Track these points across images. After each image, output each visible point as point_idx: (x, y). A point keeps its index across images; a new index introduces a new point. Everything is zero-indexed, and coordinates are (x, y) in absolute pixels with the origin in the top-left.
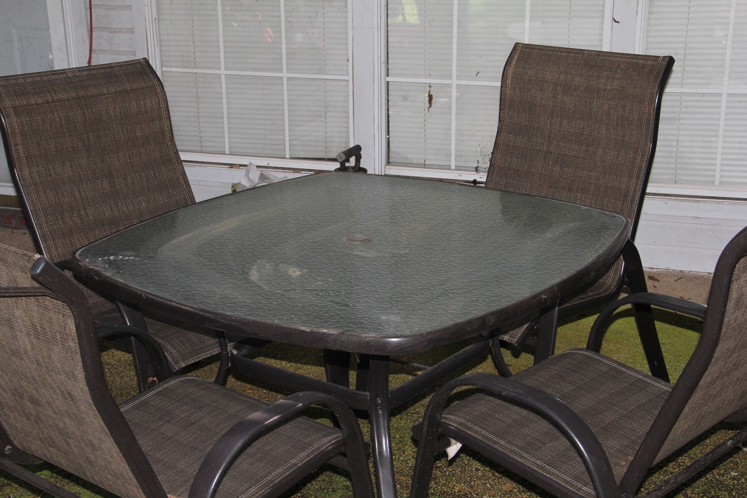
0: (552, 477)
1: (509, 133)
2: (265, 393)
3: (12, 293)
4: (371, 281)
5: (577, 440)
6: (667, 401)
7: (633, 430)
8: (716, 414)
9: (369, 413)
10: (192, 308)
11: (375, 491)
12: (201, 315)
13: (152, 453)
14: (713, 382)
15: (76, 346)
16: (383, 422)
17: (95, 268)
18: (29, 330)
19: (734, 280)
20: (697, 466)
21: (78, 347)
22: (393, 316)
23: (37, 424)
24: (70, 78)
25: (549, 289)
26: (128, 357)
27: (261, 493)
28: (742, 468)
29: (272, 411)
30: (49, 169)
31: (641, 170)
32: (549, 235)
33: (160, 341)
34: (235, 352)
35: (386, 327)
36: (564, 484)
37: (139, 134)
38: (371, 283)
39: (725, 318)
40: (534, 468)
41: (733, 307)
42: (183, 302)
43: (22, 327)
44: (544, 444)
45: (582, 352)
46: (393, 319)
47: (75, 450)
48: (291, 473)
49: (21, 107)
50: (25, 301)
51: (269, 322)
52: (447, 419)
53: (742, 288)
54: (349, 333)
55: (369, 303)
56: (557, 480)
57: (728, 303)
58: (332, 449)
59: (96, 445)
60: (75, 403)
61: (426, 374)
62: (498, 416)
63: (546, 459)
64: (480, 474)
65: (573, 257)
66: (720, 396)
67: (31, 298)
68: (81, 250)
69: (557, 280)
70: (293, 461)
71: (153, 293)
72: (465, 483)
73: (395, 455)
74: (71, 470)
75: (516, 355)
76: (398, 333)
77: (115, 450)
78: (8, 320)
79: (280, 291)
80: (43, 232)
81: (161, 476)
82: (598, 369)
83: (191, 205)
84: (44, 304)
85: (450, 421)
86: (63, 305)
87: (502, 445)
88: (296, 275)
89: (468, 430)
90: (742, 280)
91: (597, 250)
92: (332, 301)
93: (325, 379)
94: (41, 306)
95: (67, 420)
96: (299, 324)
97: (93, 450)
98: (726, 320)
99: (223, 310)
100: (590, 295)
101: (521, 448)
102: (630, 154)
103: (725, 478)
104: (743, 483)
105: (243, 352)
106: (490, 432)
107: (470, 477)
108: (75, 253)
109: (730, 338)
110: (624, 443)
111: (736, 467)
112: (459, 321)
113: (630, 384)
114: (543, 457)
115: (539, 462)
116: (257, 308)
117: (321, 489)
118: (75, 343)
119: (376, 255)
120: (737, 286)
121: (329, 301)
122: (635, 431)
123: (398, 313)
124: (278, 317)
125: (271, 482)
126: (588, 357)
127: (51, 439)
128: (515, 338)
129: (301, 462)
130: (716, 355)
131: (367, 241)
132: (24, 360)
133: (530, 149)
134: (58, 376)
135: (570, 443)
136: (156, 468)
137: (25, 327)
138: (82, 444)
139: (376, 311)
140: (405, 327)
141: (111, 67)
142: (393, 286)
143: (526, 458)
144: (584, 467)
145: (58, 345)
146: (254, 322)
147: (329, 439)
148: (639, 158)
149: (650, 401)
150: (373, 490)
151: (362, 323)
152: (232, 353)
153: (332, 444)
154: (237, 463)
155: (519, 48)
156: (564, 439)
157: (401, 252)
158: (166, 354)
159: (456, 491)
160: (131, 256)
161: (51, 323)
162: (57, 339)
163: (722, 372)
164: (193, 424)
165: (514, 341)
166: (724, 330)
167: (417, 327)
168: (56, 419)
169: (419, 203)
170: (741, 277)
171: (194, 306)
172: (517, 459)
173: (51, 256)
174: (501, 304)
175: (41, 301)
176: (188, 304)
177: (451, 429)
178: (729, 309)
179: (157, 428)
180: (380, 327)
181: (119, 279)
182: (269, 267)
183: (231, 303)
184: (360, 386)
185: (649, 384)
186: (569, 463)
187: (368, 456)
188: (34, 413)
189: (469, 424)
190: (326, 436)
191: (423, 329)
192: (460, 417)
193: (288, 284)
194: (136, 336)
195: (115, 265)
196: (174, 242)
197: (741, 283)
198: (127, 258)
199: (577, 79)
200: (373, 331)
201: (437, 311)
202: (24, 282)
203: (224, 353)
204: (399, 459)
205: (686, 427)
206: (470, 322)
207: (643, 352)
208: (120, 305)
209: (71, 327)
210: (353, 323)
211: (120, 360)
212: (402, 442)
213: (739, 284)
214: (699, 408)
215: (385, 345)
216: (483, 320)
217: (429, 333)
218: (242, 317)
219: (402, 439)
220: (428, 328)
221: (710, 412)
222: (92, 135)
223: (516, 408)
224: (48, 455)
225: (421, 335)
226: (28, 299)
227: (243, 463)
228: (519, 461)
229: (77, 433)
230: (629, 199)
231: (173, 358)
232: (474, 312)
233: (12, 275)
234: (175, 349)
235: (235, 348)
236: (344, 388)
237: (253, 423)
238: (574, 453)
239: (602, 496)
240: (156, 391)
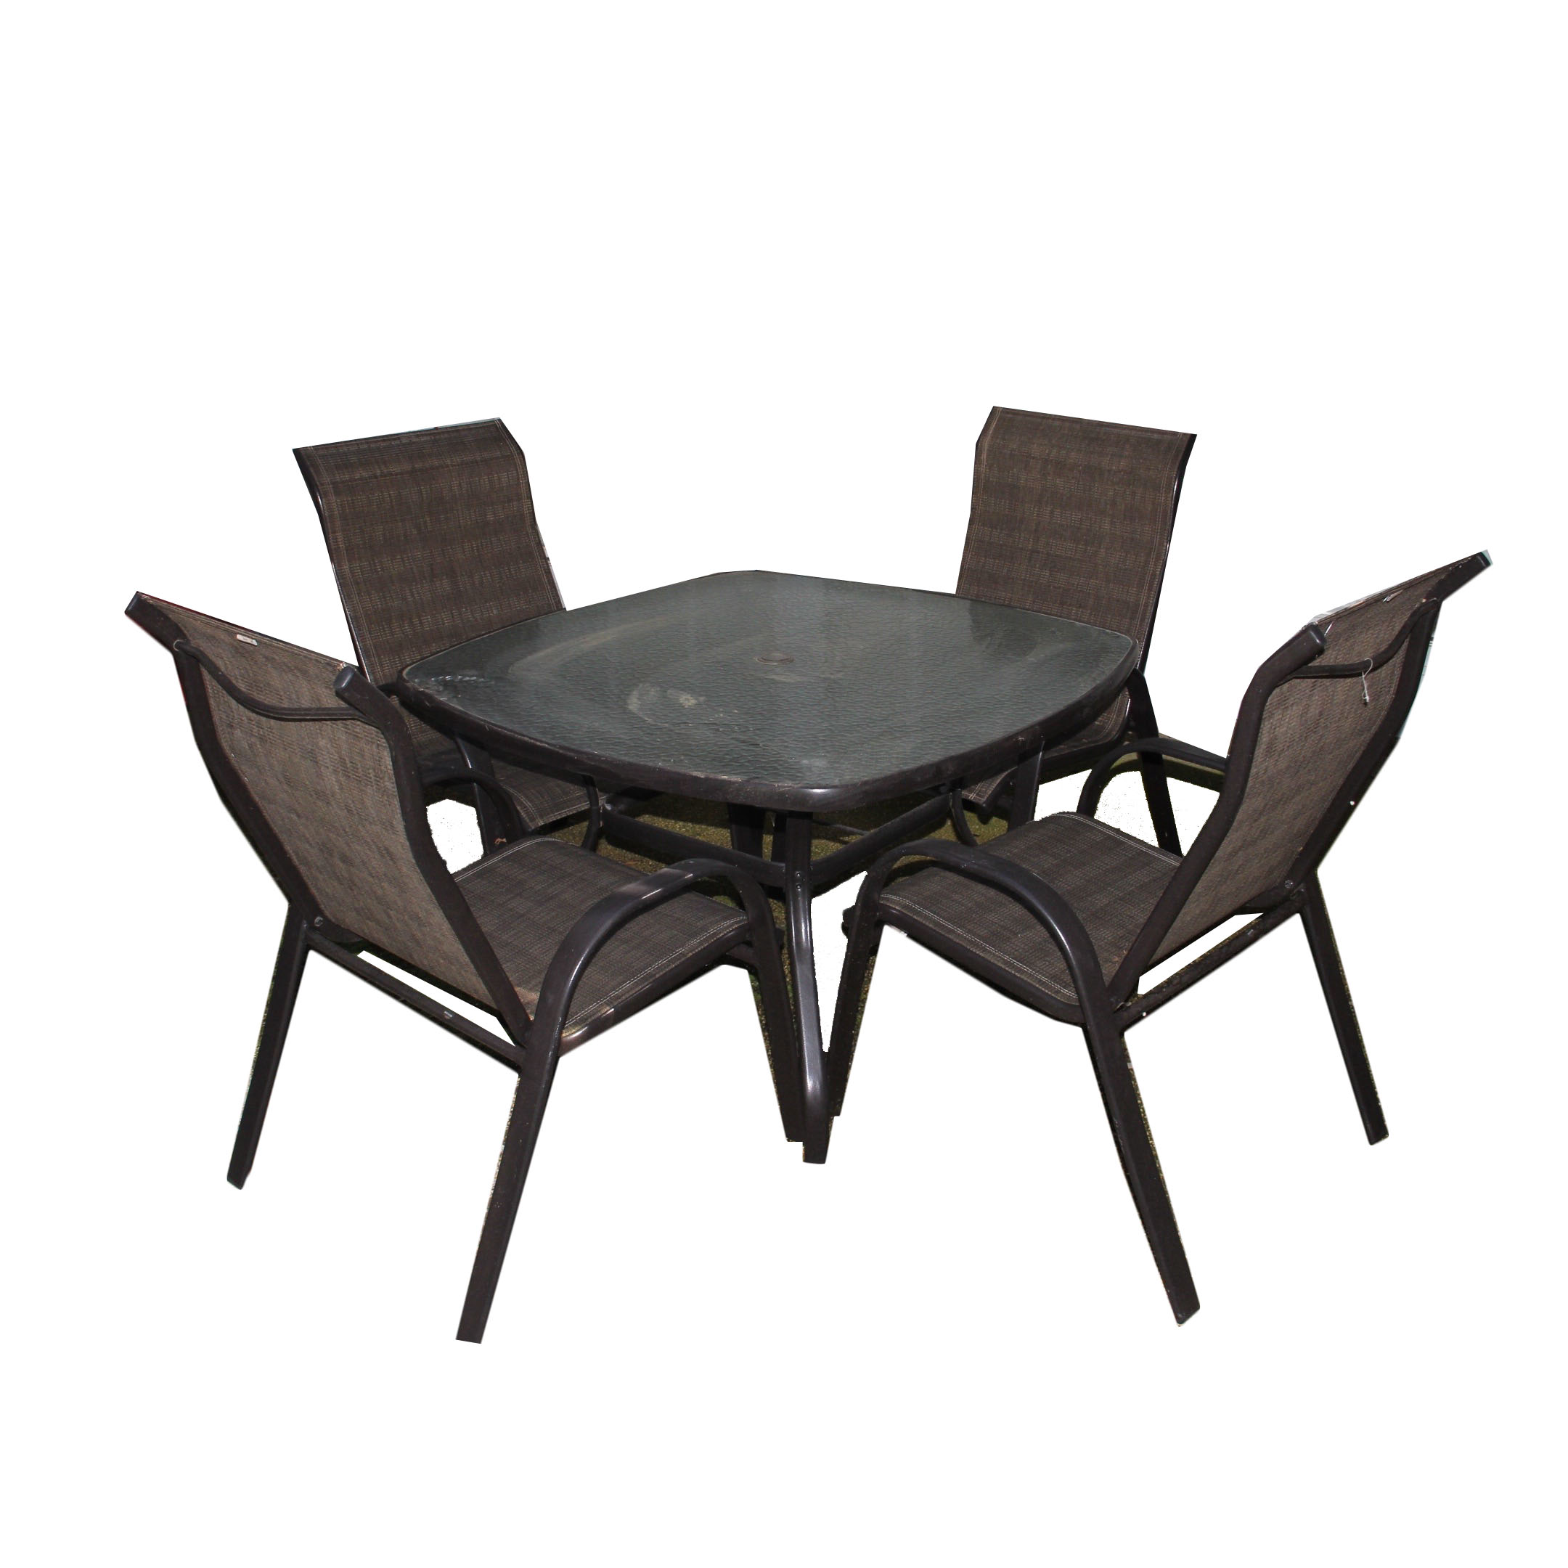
0: (1022, 977)
1: (984, 525)
2: (651, 865)
3: (314, 715)
4: (790, 714)
6: (1174, 878)
7: (1131, 917)
9: (784, 890)
10: (548, 744)
12: (561, 754)
13: (497, 935)
14: (1234, 853)
15: (393, 788)
16: (802, 903)
17: (427, 691)
18: (337, 766)
19: (1265, 718)
20: (1208, 962)
21: (396, 789)
22: (817, 760)
23: (351, 889)
24: (404, 445)
25: (1027, 729)
27: (637, 989)
29: (653, 883)
30: (374, 563)
31: (1154, 579)
32: (1031, 658)
33: (511, 790)
34: (609, 807)
35: (808, 774)
36: (1037, 986)
37: (491, 518)
38: (791, 716)
39: (1253, 768)
40: (1000, 964)
41: (1262, 754)
42: (538, 736)
43: (328, 761)
44: (1016, 934)
45: (1072, 816)
46: (817, 764)
47: (398, 925)
49: (343, 482)
50: (331, 726)
51: (650, 764)
52: (887, 899)
53: (1275, 729)
54: (757, 781)
55: (786, 742)
56: (1029, 980)
57: (1257, 748)
58: (733, 935)
59: (423, 918)
60: (395, 863)
61: (863, 841)
62: (955, 897)
63: (1016, 953)
65: (1062, 688)
66: (1242, 873)
67: (339, 722)
68: (409, 668)
69: (1040, 717)
70: (681, 950)
71: (498, 724)
75: (984, 820)
76: (823, 783)
77: (446, 926)
78: (312, 752)
79: (666, 725)
80: (365, 646)
81: (508, 964)
82: (1090, 838)
83: (555, 611)
84: (354, 731)
85: (891, 903)
86: (377, 732)
88: (690, 704)
90: (1276, 718)
91: (1095, 679)
92: (737, 740)
93: (729, 847)
94: (350, 734)
95: (385, 885)
96: (690, 768)
97: (419, 925)
98: (1253, 771)
99: (590, 747)
100: (1084, 741)
102: (1141, 556)
105: (619, 808)
108: (403, 669)
109: (1257, 795)
110: (1119, 933)
112: (905, 768)
113: (1131, 858)
114: (1013, 951)
115: (1006, 957)
116: (635, 746)
118: (393, 783)
119: (799, 680)
120: (1269, 726)
121: (732, 738)
122: (1134, 919)
123: (825, 756)
124: (663, 758)
125: (651, 975)
126: (1080, 822)
128: (983, 797)
129: (691, 952)
130: (1239, 817)
131: (788, 661)
132: (332, 806)
133: (1011, 547)
134: (373, 826)
135: (1049, 933)
136: (500, 953)
137: (332, 762)
138: (406, 917)
139: (795, 753)
140: (832, 774)
141: (457, 431)
142: (819, 721)
143: (989, 952)
144: (1065, 964)
145: (372, 786)
146: (630, 764)
147: (729, 922)
148: (1152, 563)
151: (775, 768)
152: (604, 808)
153: (733, 930)
154: (604, 950)
155: (998, 414)
156: (1041, 928)
157: (832, 677)
158: (519, 808)
160: (473, 676)
161: (363, 756)
162: (371, 778)
163: (1245, 840)
164: (550, 898)
165: (982, 801)
166: (1250, 784)
167: (848, 775)
168: (373, 884)
169: (859, 614)
170: (1274, 714)
171: (553, 742)
172: (978, 953)
173: (375, 677)
174: (963, 747)
175: (350, 727)
176: (544, 739)
177: (893, 913)
178: (1258, 756)
179: (504, 903)
180: (799, 775)
181: (456, 705)
182: (653, 692)
183: (602, 739)
184: (778, 854)
185: (1155, 858)
186: (1046, 959)
187: (781, 947)
190: (726, 919)
191: (857, 777)
192: (905, 898)
193: (679, 716)
194: (480, 783)
195: (451, 687)
196: (530, 658)
197: (1274, 723)
198: (468, 678)
199: (1073, 455)
200: (790, 779)
201: (876, 755)
202: (329, 701)
203: (594, 808)
205: (1198, 912)
206: (920, 770)
208: (459, 741)
209: (388, 762)
210: (762, 768)
213: (1272, 723)
215: (805, 799)
216: (937, 768)
217: (866, 783)
218: (615, 757)
220: (863, 776)
221: (1228, 894)
222: (431, 520)
223: (981, 888)
225: (854, 785)
226: (334, 724)
227: (614, 950)
228: (980, 956)
229: (399, 903)
230: (1139, 616)
231: (528, 813)
232: (926, 756)
233: (315, 692)
234: (531, 801)
235: (608, 802)
236: (754, 857)
237: (626, 897)
238: (1052, 947)
239: (1085, 999)
240: (504, 855)
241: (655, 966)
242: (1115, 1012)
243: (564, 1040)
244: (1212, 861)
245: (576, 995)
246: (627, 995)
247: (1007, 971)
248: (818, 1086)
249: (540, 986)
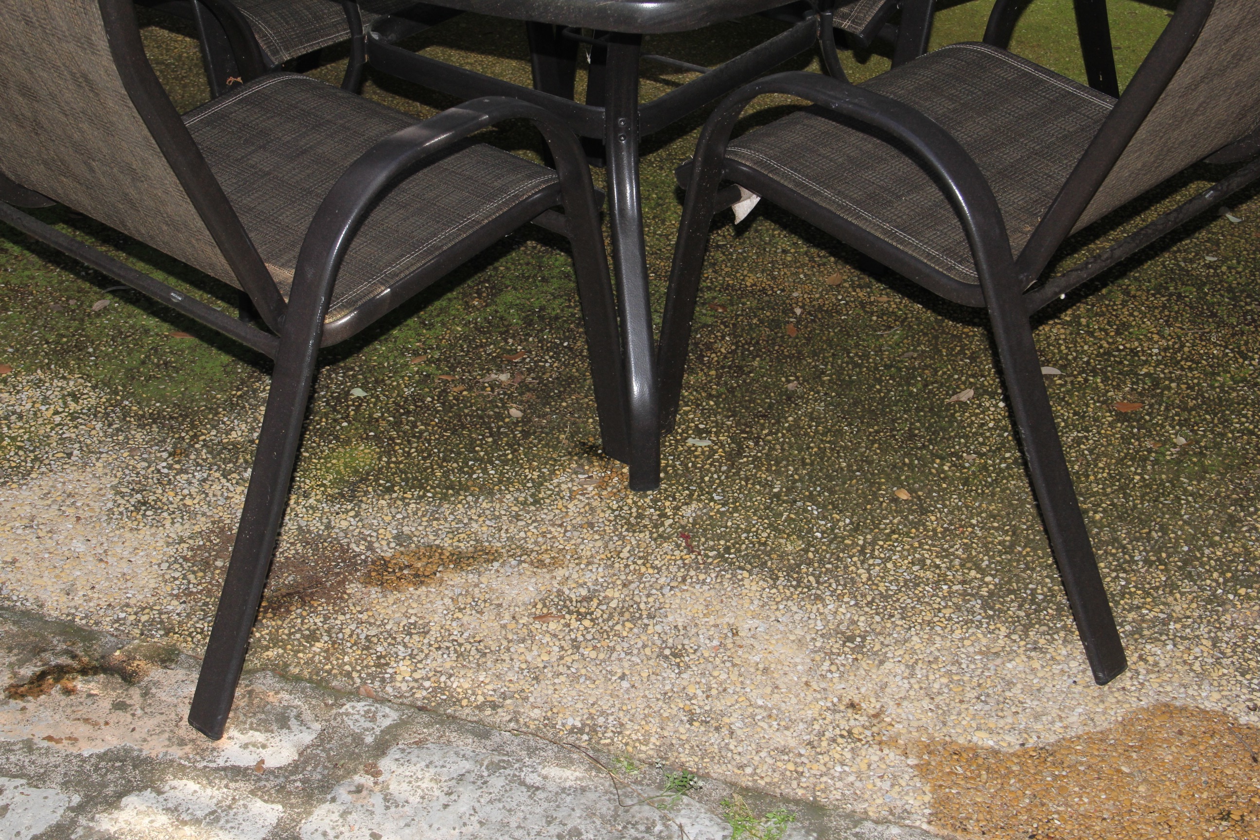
0: (906, 250)
5: (952, 184)
7: (1048, 176)
8: (1192, 147)
11: (613, 282)
13: (235, 195)
14: (1193, 87)
16: (627, 159)
23: (37, 134)
26: (195, 53)
27: (419, 265)
28: (1225, 249)
29: (437, 127)
34: (375, 36)
40: (878, 234)
44: (899, 197)
45: (975, 48)
47: (103, 180)
48: (471, 235)
52: (735, 153)
56: (914, 254)
58: (539, 198)
59: (138, 171)
60: (97, 95)
61: (704, 80)
62: (822, 151)
63: (899, 220)
64: (789, 259)
66: (1203, 114)
70: (474, 216)
72: (763, 272)
73: (648, 226)
74: (99, 216)
75: (862, 58)
77: (171, 179)
81: (253, 233)
82: (999, 76)
85: (740, 157)
87: (826, 197)
89: (770, 172)
95: (85, 126)
97: (133, 179)
101: (858, 203)
103: (1195, 266)
104: (1224, 273)
105: (390, 36)
106: (807, 176)
107: (772, 262)
110: (1032, 195)
111: (1215, 248)
113: (1052, 102)
114: (894, 217)
115: (886, 226)
117: (523, 276)
122: (1051, 177)
125: (436, 248)
126: (985, 55)
127: (62, 161)
128: (860, 24)
129: (487, 218)
130: (1203, 35)
134: (64, 45)
136: (244, 219)
138: (115, 170)
143: (866, 219)
144: (963, 234)
147: (534, 182)
149: (1082, 130)
150: (609, 280)
152: (370, 37)
153: (540, 191)
154: (377, 214)
156: (933, 190)
158: (257, 36)
159: (748, 284)
163: (1210, 69)
164: (304, 152)
165: (859, 30)
168: (67, 126)
172: (849, 219)
177: (742, 171)
179: (243, 157)
184: (595, 95)
185: (1084, 100)
186: (937, 227)
187: (601, 216)
188: (29, 114)
189: (773, 163)
190: (530, 177)
192: (758, 151)
203: (357, 36)
204: (655, 233)
205: (1139, 166)
207: (1081, 62)
211: (180, 56)
212: (661, 205)
214: (1165, 133)
215: (630, 17)
219: (660, 202)
221: (1182, 142)
223: (855, 137)
224: (60, 191)
227: (387, 215)
228: (852, 224)
229: (105, 151)
231: (269, 44)
234: (272, 29)
235: (375, 29)
236: (564, 100)
237: (403, 145)
238: (947, 212)
239: (986, 276)
240: (240, 96)
241: (441, 236)
242: (1024, 293)
243: (328, 327)
244: (1163, 96)
245: (341, 273)
246: (407, 272)
247: (887, 243)
248: (646, 390)
249: (295, 262)
